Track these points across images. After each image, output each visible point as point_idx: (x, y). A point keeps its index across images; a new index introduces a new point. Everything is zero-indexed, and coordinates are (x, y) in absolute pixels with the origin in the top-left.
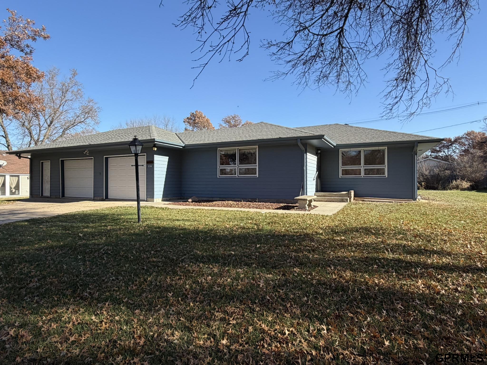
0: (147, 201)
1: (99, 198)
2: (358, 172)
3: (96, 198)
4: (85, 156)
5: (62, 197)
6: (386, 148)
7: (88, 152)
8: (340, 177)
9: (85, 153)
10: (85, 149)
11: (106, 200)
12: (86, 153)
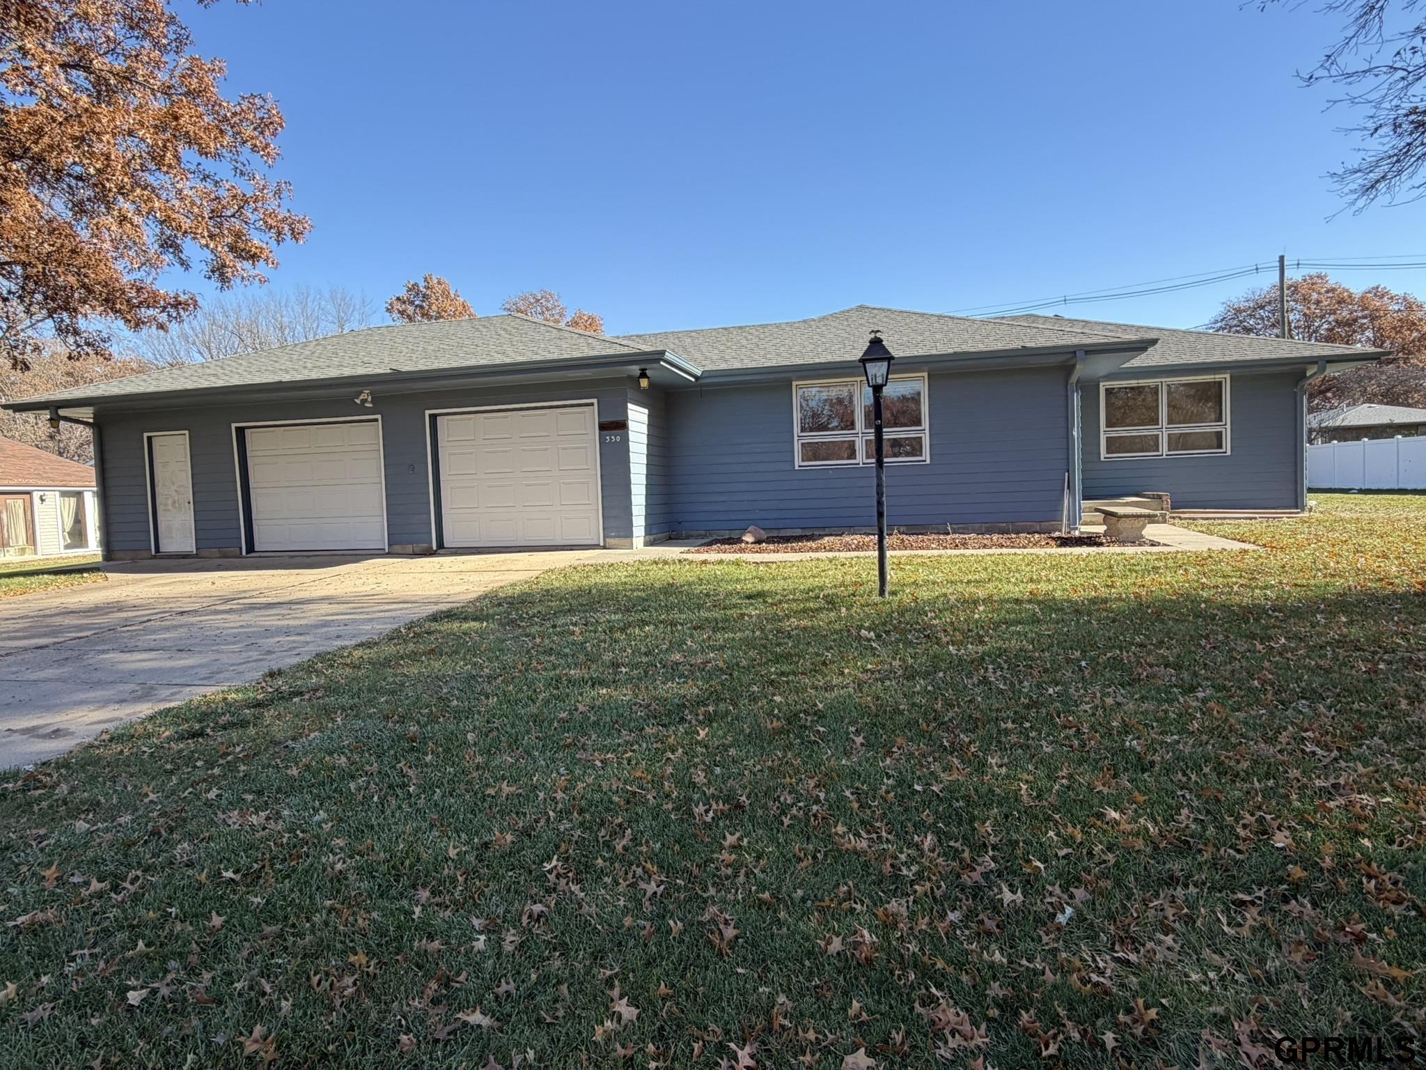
0: (604, 548)
1: (409, 549)
2: (1154, 443)
3: (397, 548)
4: (362, 409)
5: (247, 553)
6: (1228, 376)
7: (370, 399)
8: (1102, 459)
9: (358, 401)
10: (360, 389)
11: (439, 551)
12: (364, 401)
